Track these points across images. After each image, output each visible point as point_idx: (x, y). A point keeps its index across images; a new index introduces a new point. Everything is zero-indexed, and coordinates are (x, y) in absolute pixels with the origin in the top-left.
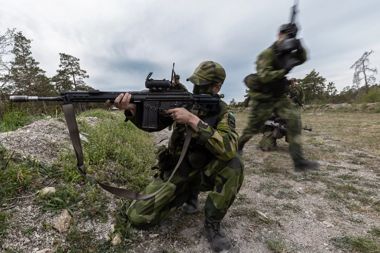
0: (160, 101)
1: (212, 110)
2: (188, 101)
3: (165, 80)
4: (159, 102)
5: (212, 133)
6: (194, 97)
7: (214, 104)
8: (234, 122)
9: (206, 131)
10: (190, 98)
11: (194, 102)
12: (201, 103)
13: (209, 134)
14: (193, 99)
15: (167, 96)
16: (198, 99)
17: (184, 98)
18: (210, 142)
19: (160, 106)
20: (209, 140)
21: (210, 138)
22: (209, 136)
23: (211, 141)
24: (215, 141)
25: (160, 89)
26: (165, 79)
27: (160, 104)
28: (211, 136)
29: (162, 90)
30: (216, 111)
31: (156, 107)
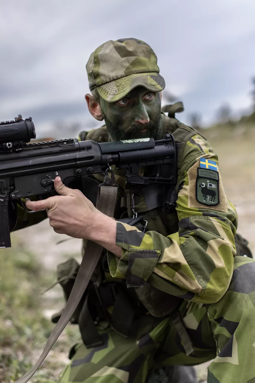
0: (12, 177)
1: (158, 180)
2: (89, 166)
3: (21, 120)
4: (8, 179)
5: (158, 252)
6: (103, 154)
7: (161, 162)
8: (214, 186)
9: (142, 252)
10: (92, 157)
11: (103, 165)
12: (126, 166)
13: (154, 257)
14: (101, 158)
15: (31, 162)
16: (117, 156)
17: (76, 160)
18: (161, 274)
19: (12, 191)
20: (156, 271)
21: (159, 265)
22: (155, 260)
23: (162, 271)
24: (172, 268)
25: (9, 145)
26: (20, 116)
27: (14, 185)
28: (159, 260)
29: (14, 147)
30: (170, 181)
31: (4, 194)
